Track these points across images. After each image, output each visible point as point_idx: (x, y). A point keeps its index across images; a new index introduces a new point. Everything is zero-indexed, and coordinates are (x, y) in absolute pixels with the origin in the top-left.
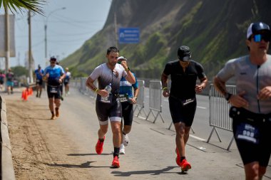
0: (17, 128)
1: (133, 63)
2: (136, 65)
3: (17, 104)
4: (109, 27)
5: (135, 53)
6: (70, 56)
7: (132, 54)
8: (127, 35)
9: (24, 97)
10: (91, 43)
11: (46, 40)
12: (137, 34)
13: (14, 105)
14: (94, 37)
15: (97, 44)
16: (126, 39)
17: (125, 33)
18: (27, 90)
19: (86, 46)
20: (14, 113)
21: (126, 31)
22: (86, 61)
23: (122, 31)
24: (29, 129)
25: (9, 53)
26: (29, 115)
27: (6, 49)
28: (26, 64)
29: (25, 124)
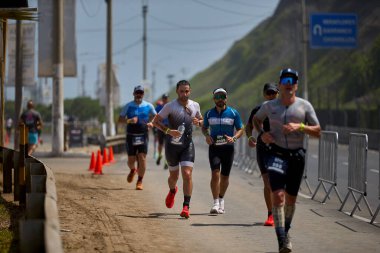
0: (79, 237)
1: (342, 93)
2: (348, 99)
3: (79, 182)
4: (288, 11)
7: (340, 74)
8: (329, 31)
9: (96, 167)
10: (247, 47)
11: (144, 39)
12: (353, 27)
13: (71, 186)
14: (254, 33)
15: (260, 49)
16: (327, 40)
17: (323, 26)
18: (102, 152)
19: (235, 54)
20: (72, 202)
21: (326, 22)
23: (317, 20)
24: (107, 239)
26: (105, 209)
27: (56, 60)
28: (99, 92)
29: (99, 227)
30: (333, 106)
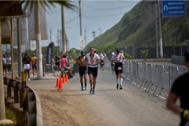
5: (181, 27)
7: (178, 28)
13: (48, 98)
14: (134, 9)
15: (138, 17)
16: (170, 12)
20: (49, 108)
21: (169, 4)
26: (65, 111)
27: (37, 32)
30: (175, 45)
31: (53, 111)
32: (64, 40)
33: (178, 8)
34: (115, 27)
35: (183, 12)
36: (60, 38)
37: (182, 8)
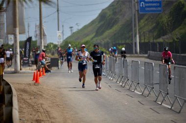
1: (155, 34)
5: (158, 24)
6: (85, 27)
7: (154, 25)
8: (148, 5)
9: (36, 79)
11: (58, 11)
13: (25, 91)
14: (111, 5)
15: (115, 13)
16: (147, 9)
17: (145, 2)
22: (103, 32)
25: (18, 30)
26: (42, 104)
27: (15, 26)
29: (39, 116)
30: (152, 41)
31: (29, 105)
32: (42, 34)
33: (155, 4)
34: (93, 22)
35: (160, 9)
36: (38, 32)
37: (158, 4)
